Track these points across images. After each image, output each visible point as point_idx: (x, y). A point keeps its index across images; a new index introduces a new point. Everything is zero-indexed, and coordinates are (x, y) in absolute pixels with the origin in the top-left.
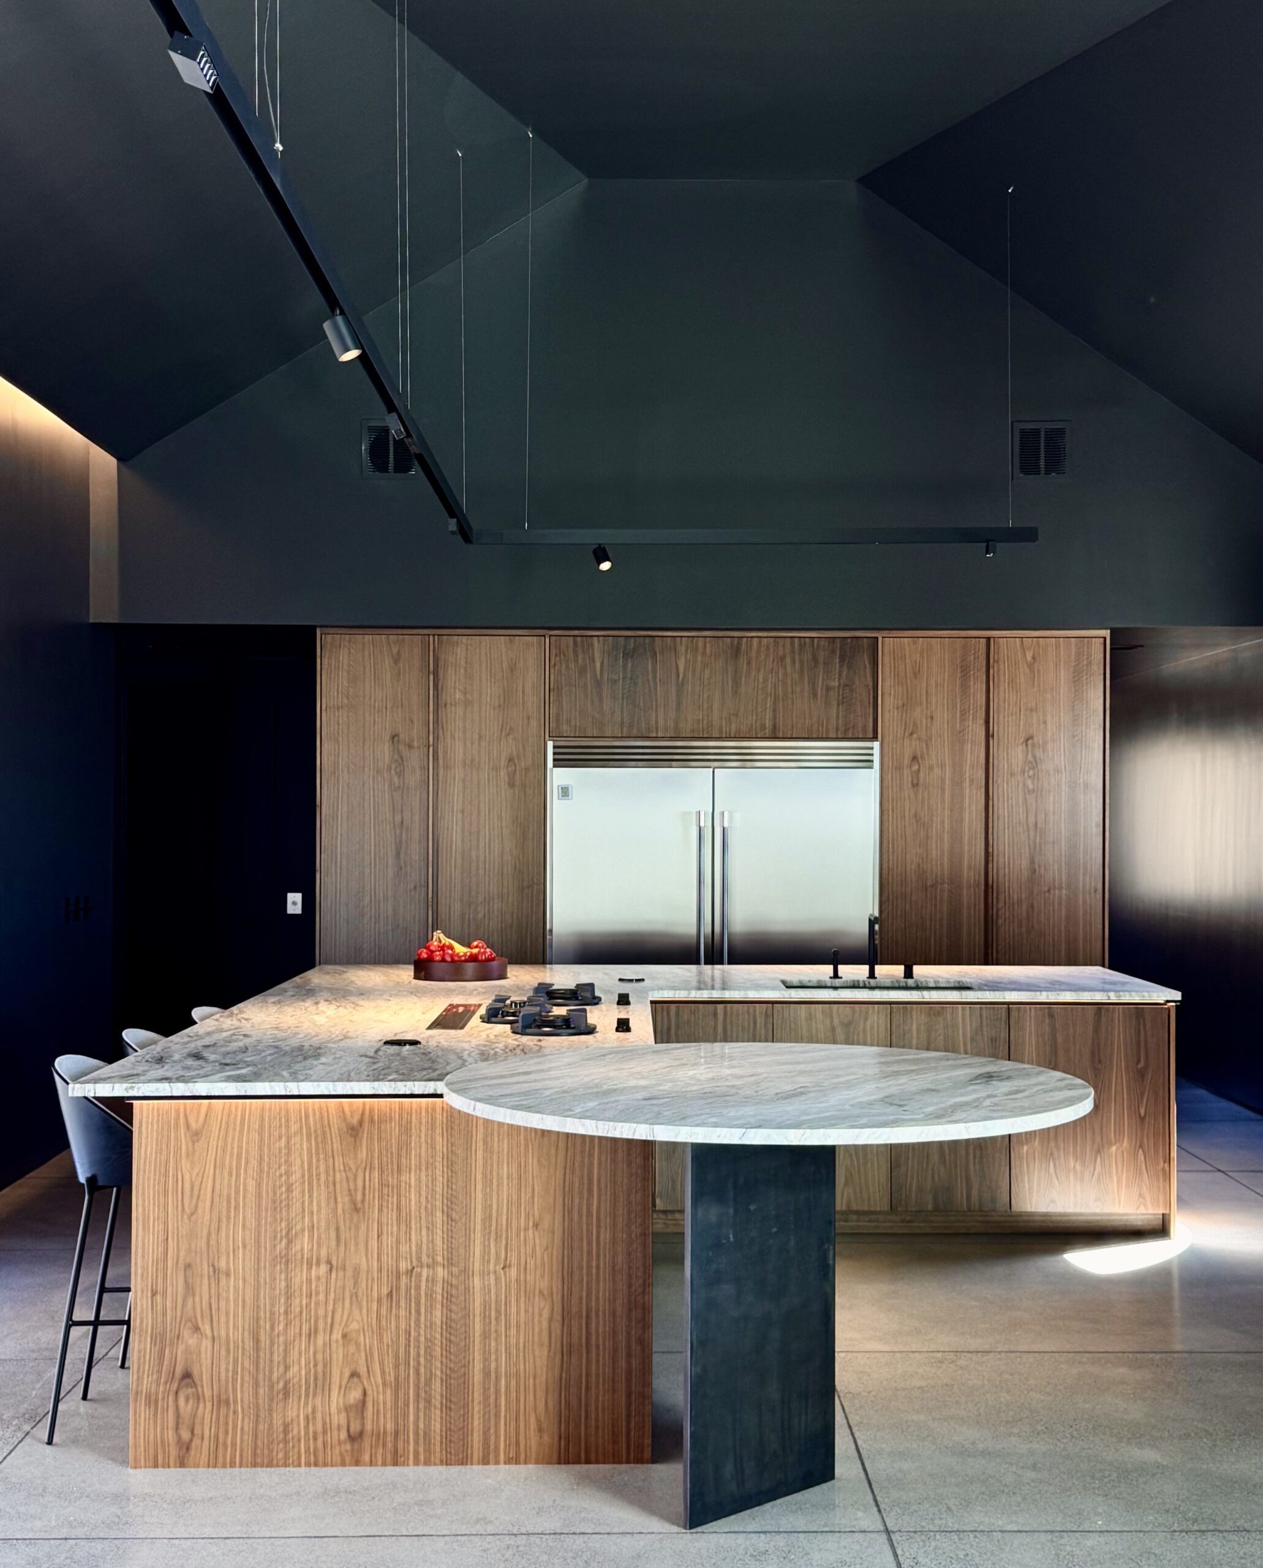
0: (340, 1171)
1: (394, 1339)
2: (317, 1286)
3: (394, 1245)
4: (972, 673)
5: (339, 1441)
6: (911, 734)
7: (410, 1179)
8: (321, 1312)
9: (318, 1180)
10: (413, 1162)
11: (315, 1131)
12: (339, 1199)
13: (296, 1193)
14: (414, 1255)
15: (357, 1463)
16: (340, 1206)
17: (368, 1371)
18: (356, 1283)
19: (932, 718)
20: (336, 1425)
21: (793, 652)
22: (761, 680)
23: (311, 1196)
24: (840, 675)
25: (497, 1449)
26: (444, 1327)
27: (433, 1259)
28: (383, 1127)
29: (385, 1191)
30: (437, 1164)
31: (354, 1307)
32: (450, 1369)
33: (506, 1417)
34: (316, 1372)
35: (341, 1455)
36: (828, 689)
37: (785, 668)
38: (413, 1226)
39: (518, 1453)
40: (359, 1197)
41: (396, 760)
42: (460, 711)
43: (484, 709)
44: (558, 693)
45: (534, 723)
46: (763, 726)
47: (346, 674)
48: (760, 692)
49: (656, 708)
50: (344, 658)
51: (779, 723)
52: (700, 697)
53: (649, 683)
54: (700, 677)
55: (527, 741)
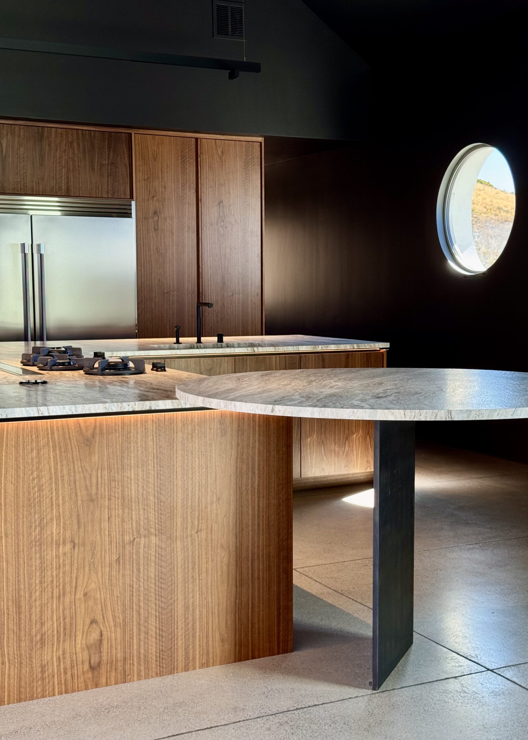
0: (79, 472)
1: (122, 592)
2: (64, 560)
3: (120, 523)
4: (188, 160)
5: (83, 671)
6: (153, 197)
7: (131, 474)
8: (67, 580)
9: (63, 480)
10: (132, 462)
11: (59, 443)
12: (79, 494)
13: (46, 492)
14: (134, 530)
15: (97, 686)
16: (79, 498)
17: (104, 617)
18: (93, 554)
19: (165, 187)
20: (81, 661)
21: (78, 139)
22: (58, 157)
23: (57, 493)
24: (109, 157)
25: (194, 658)
26: (157, 578)
27: (148, 530)
28: (110, 437)
29: (113, 484)
30: (150, 462)
31: (92, 572)
32: (162, 608)
33: (199, 636)
34: (65, 624)
35: (85, 682)
36: (102, 165)
37: (74, 150)
38: (133, 508)
39: (208, 661)
40: (94, 491)
46: (60, 188)
48: (58, 165)
51: (71, 186)
52: (17, 166)
54: (17, 153)
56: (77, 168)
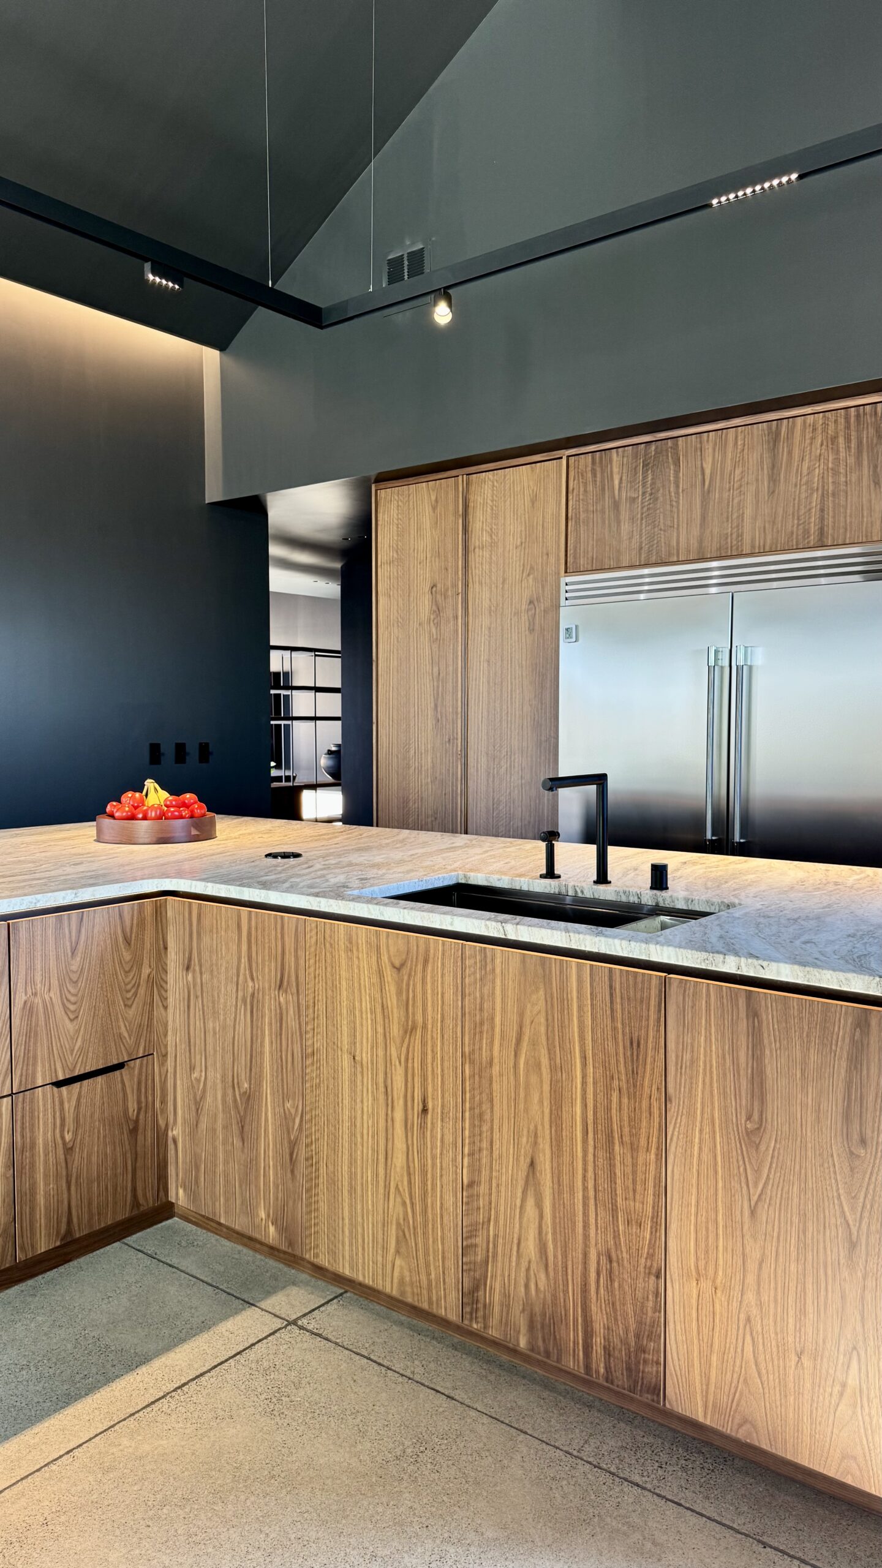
41: (434, 612)
42: (486, 554)
43: (507, 549)
44: (576, 522)
45: (552, 559)
46: (806, 532)
47: (395, 528)
48: (804, 487)
49: (678, 525)
50: (394, 512)
51: (828, 526)
52: (728, 505)
53: (670, 496)
54: (730, 479)
55: (546, 581)
56: (843, 487)
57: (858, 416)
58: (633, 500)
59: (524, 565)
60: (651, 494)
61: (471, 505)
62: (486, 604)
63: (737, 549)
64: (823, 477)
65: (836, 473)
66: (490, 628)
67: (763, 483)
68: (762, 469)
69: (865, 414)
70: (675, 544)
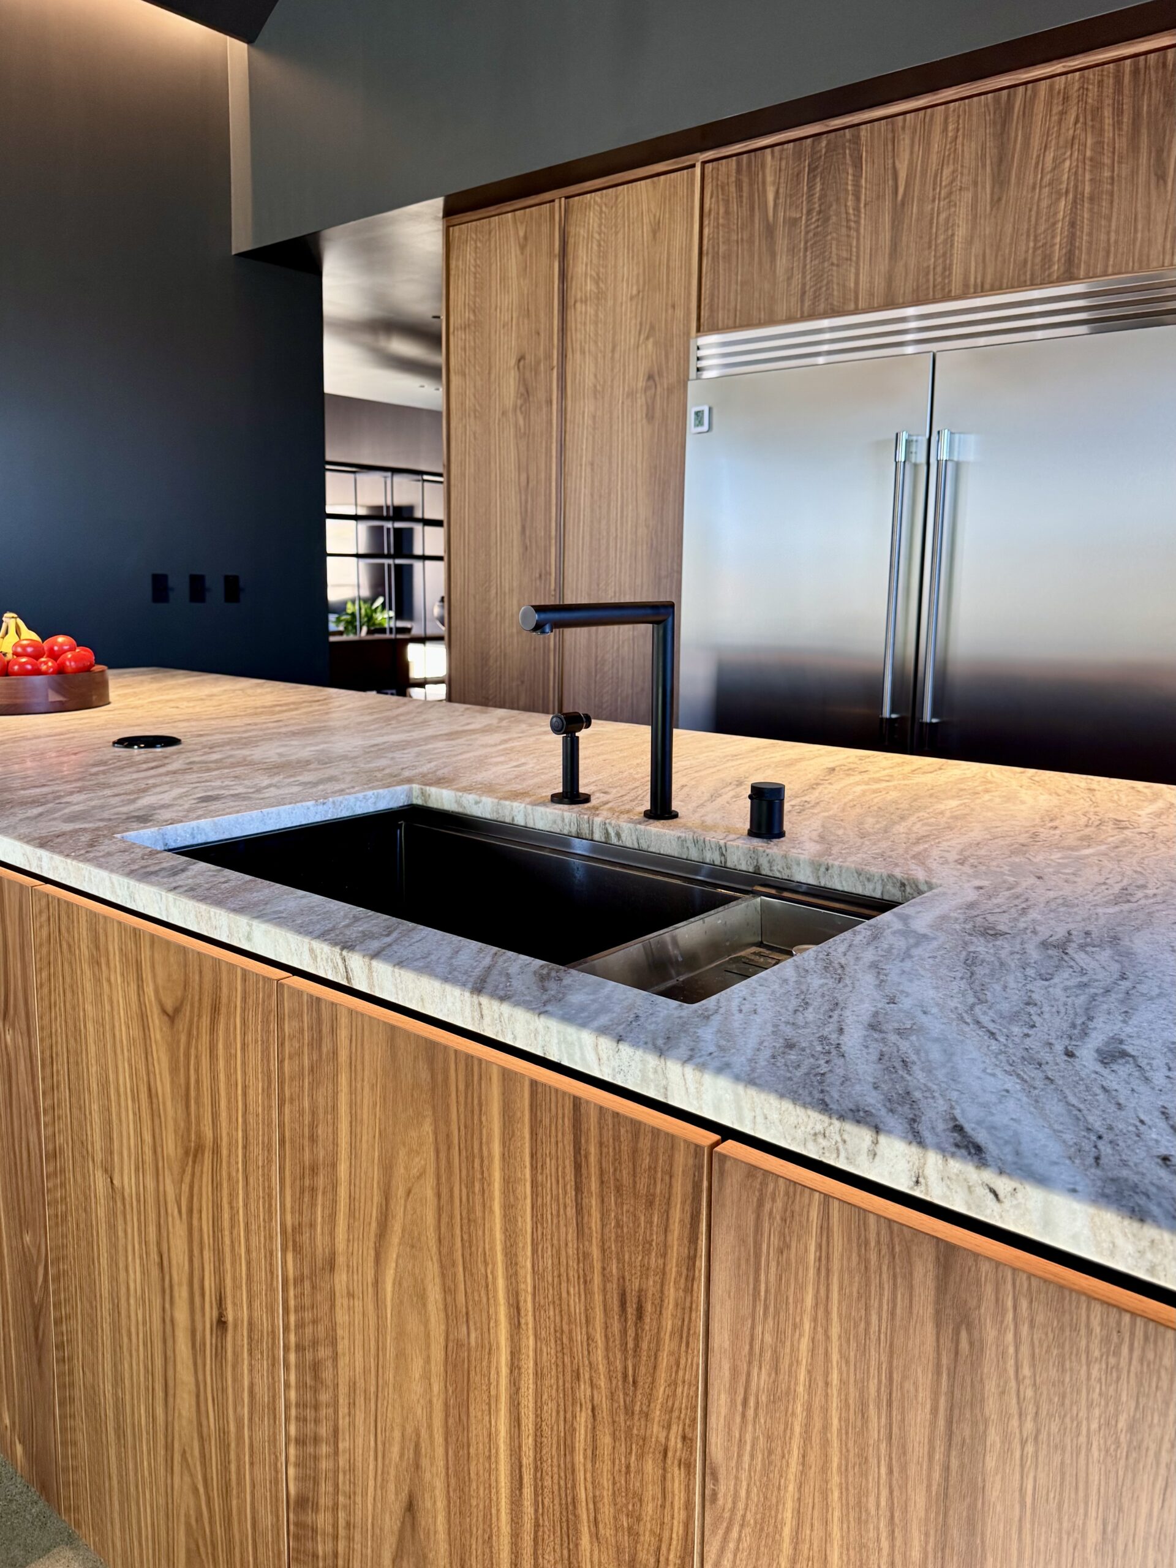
22: (1049, 166)
37: (1101, 131)
41: (522, 395)
42: (591, 311)
43: (619, 301)
44: (713, 257)
45: (680, 313)
46: (1047, 259)
47: (472, 279)
48: (1046, 190)
49: (858, 257)
50: (470, 256)
51: (1080, 249)
52: (931, 223)
53: (847, 213)
54: (935, 184)
55: (672, 346)
56: (1107, 187)
57: (1136, 72)
58: (793, 222)
59: (641, 324)
60: (820, 212)
61: (571, 241)
62: (589, 381)
63: (943, 289)
64: (1076, 173)
65: (1097, 165)
66: (594, 417)
67: (984, 187)
68: (984, 166)
69: (1147, 67)
70: (852, 285)
